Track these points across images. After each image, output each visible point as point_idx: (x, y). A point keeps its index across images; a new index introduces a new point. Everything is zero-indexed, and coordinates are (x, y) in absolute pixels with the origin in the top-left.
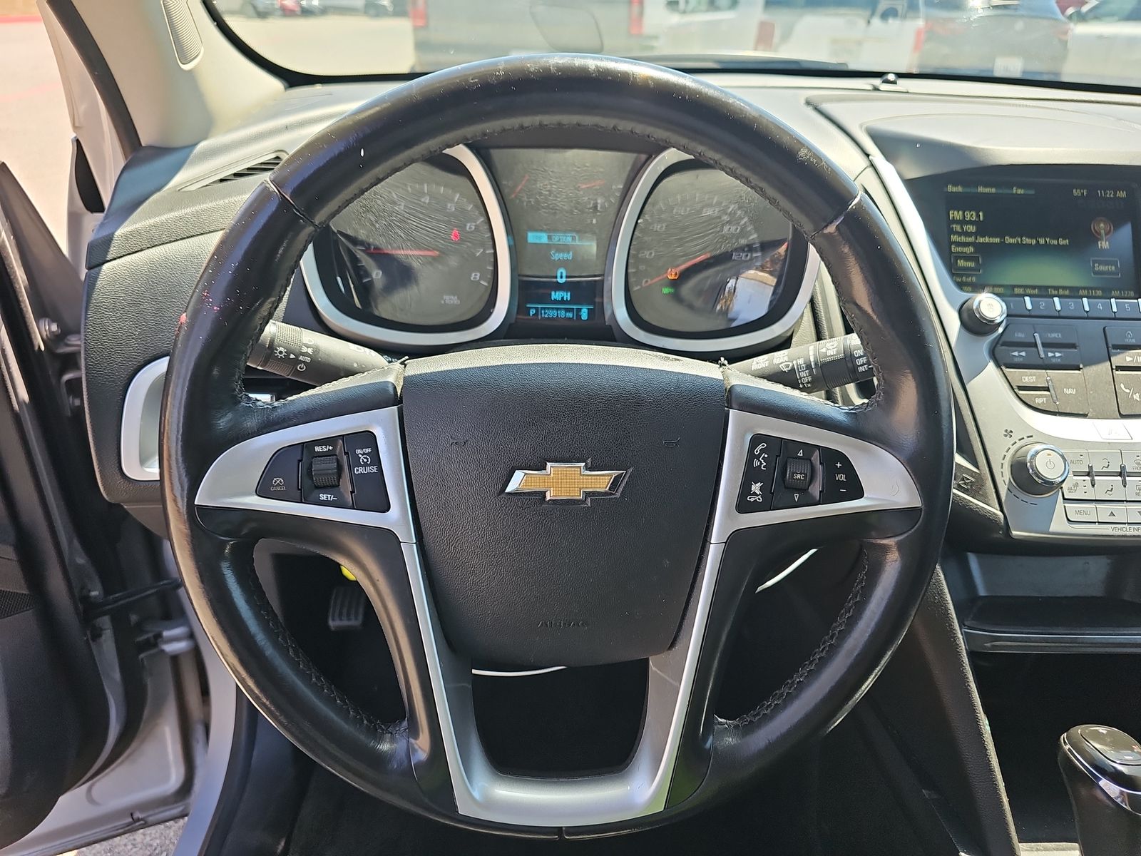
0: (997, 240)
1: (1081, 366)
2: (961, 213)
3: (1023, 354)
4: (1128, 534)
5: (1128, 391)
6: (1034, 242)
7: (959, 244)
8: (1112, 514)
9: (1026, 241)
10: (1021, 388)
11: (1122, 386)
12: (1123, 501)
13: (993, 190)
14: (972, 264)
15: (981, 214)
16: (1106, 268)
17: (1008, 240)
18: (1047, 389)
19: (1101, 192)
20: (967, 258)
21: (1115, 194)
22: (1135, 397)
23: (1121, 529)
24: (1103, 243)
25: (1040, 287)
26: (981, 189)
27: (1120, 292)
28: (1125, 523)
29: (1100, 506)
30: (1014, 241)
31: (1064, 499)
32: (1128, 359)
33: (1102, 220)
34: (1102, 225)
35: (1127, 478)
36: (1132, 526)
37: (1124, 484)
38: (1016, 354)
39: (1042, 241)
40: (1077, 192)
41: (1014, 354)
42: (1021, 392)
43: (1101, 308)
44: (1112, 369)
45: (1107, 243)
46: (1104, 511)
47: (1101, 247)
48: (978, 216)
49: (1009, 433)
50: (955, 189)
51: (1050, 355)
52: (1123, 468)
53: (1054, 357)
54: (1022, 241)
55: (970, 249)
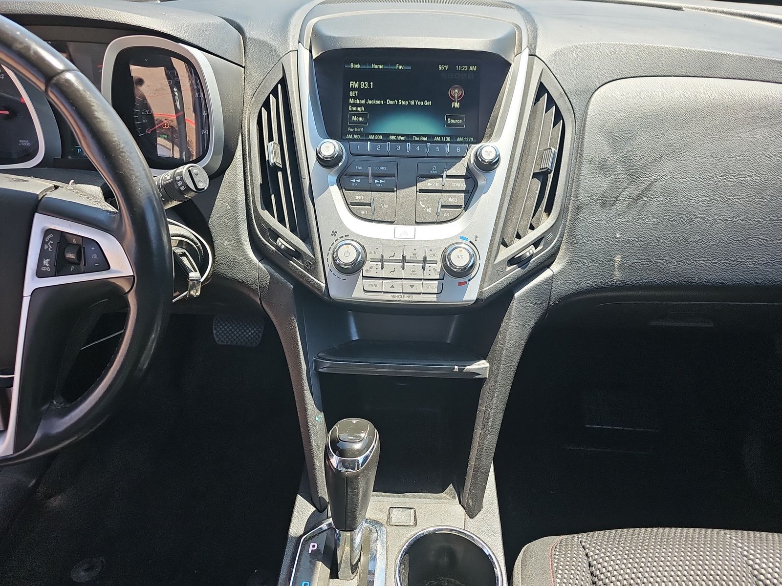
0: (381, 102)
1: (395, 189)
2: (358, 83)
3: (359, 181)
4: (402, 299)
5: (424, 206)
6: (406, 103)
7: (354, 105)
8: (392, 287)
9: (401, 102)
10: (352, 204)
11: (421, 203)
12: (401, 279)
13: (382, 67)
14: (362, 119)
15: (372, 83)
16: (455, 121)
17: (389, 102)
18: (369, 205)
19: (459, 68)
20: (359, 115)
21: (469, 68)
22: (428, 210)
23: (398, 297)
24: (456, 103)
25: (407, 135)
26: (374, 66)
27: (464, 139)
28: (401, 293)
29: (385, 281)
30: (393, 102)
31: (363, 276)
32: (429, 184)
33: (457, 87)
34: (456, 91)
35: (405, 264)
36: (405, 295)
37: (403, 268)
38: (354, 181)
39: (412, 103)
40: (441, 67)
41: (352, 181)
42: (352, 206)
43: (419, 149)
44: (417, 191)
45: (459, 103)
46: (387, 285)
47: (454, 106)
48: (369, 85)
49: (334, 233)
50: (355, 66)
51: (376, 181)
52: (403, 257)
53: (379, 183)
54: (398, 102)
55: (361, 109)
